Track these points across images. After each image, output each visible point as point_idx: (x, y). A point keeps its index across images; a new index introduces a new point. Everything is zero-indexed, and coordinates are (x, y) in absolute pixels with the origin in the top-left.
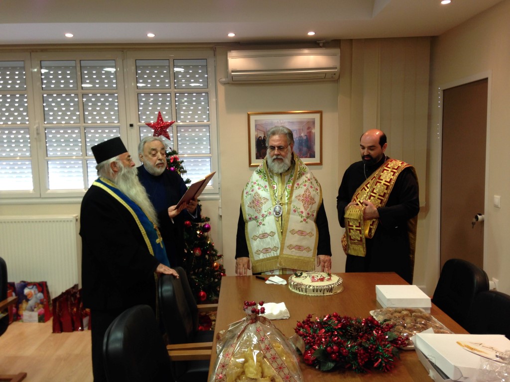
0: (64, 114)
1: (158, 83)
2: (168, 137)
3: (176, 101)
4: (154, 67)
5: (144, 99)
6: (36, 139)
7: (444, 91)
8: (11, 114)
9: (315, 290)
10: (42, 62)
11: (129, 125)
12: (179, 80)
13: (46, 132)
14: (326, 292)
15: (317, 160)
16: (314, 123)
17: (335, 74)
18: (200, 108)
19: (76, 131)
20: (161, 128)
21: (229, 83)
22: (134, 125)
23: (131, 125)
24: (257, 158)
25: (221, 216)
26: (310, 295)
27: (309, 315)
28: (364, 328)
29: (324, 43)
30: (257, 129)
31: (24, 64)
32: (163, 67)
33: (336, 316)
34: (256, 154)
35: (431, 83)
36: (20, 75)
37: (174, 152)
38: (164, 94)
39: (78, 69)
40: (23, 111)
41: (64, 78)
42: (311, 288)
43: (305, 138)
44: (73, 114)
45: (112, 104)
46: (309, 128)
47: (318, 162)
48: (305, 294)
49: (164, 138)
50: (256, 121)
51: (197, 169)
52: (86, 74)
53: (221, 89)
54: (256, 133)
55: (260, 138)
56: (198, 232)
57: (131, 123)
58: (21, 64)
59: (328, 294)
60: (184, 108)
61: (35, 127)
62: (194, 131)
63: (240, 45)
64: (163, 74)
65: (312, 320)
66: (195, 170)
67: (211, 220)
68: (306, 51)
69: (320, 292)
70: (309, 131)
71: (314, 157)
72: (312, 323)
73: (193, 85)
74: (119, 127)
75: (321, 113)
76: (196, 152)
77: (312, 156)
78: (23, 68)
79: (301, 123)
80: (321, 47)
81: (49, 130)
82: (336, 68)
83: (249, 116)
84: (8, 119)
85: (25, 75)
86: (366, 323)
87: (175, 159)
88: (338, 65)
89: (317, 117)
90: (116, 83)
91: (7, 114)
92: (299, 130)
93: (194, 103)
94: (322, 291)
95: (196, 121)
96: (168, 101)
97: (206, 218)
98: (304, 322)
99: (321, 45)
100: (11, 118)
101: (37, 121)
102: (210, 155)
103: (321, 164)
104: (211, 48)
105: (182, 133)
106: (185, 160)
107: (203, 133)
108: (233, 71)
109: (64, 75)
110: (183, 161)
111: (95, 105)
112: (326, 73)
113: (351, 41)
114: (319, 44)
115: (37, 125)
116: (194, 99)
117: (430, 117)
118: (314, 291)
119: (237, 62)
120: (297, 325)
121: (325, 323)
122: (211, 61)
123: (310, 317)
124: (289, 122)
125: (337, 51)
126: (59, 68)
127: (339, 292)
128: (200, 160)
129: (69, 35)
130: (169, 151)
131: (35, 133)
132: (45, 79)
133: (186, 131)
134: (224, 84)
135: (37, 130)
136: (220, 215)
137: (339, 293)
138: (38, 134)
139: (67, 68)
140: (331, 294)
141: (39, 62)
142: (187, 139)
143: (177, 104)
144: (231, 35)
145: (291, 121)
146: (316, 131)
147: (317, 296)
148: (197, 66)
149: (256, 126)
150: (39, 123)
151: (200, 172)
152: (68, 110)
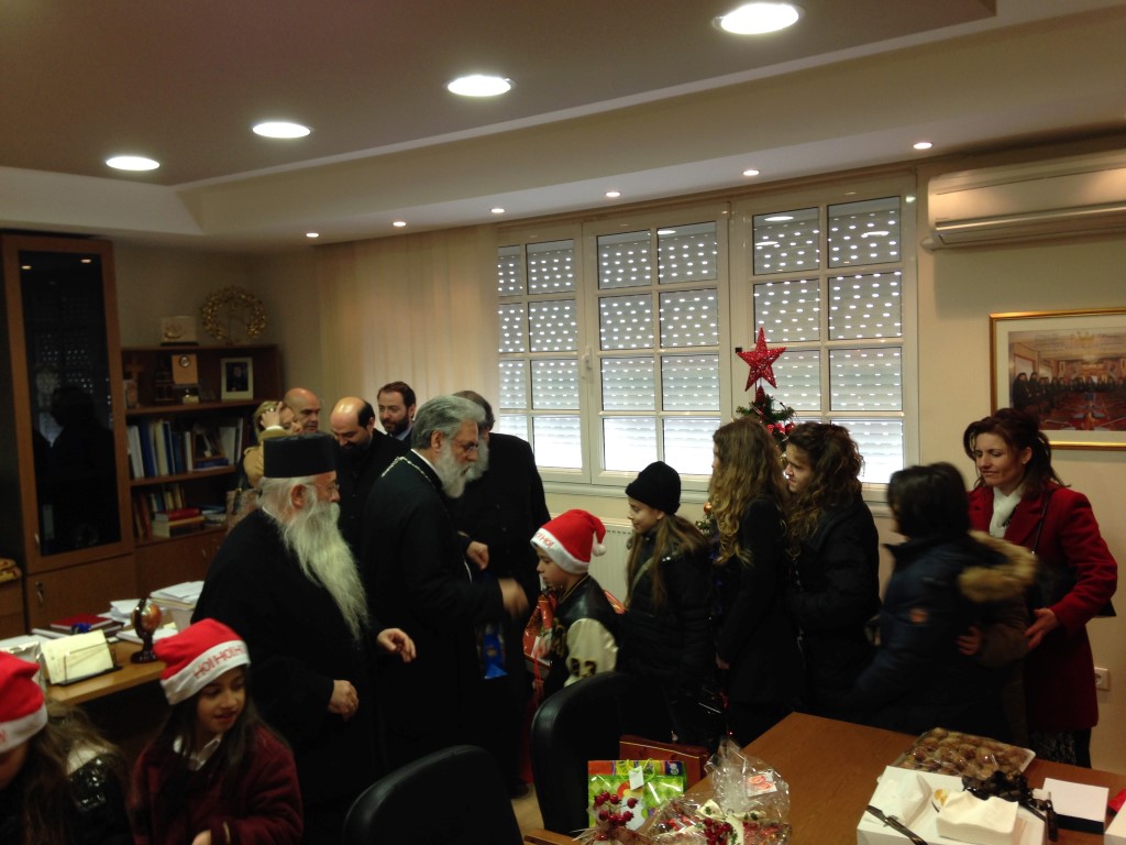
1: (801, 258)
2: (773, 383)
5: (771, 294)
8: (559, 334)
10: (599, 239)
11: (734, 351)
18: (888, 305)
20: (761, 363)
23: (738, 350)
30: (1015, 351)
32: (813, 223)
36: (573, 263)
37: (788, 411)
39: (654, 244)
40: (575, 327)
50: (1011, 334)
51: (878, 443)
53: (928, 263)
54: (1012, 365)
55: (1022, 378)
57: (739, 346)
60: (853, 307)
61: (584, 356)
62: (872, 358)
64: (812, 237)
66: (873, 445)
76: (877, 405)
83: (992, 321)
84: (554, 343)
91: (553, 333)
95: (879, 336)
100: (559, 340)
101: (588, 347)
102: (906, 413)
104: (911, 172)
105: (847, 364)
111: (684, 311)
115: (587, 354)
116: (876, 285)
119: (949, 201)
124: (1104, 336)
126: (629, 245)
128: (884, 424)
129: (613, 194)
132: (608, 267)
134: (933, 250)
135: (587, 362)
142: (858, 375)
144: (923, 146)
148: (867, 214)
149: (1011, 346)
150: (591, 349)
151: (885, 451)
152: (641, 322)
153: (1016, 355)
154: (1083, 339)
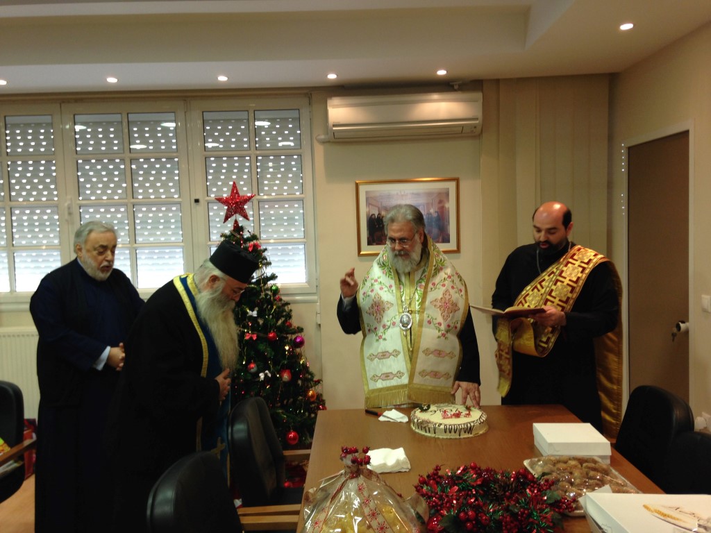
0: (106, 186)
1: (233, 143)
2: (246, 217)
3: (257, 167)
4: (228, 121)
5: (214, 165)
6: (67, 221)
7: (630, 149)
8: (34, 187)
9: (448, 430)
10: (76, 116)
11: (193, 201)
12: (262, 139)
13: (81, 211)
14: (462, 432)
15: (452, 246)
16: (447, 194)
17: (475, 127)
18: (290, 175)
19: (122, 210)
20: (236, 205)
21: (329, 142)
22: (201, 200)
23: (197, 201)
24: (370, 243)
25: (320, 325)
26: (441, 437)
27: (437, 467)
28: (514, 485)
29: (459, 85)
30: (368, 204)
31: (52, 118)
32: (240, 121)
33: (474, 468)
34: (368, 238)
35: (611, 138)
36: (47, 134)
37: (254, 237)
38: (242, 157)
39: (125, 124)
40: (51, 183)
41: (106, 137)
42: (442, 427)
43: (435, 215)
44: (118, 186)
45: (170, 172)
46: (441, 202)
47: (455, 248)
48: (433, 435)
49: (240, 219)
50: (367, 192)
51: (286, 259)
52: (136, 132)
53: (320, 150)
54: (368, 210)
55: (373, 217)
56: (287, 348)
57: (197, 198)
58: (48, 119)
59: (466, 436)
60: (269, 176)
61: (66, 204)
62: (282, 207)
63: (345, 89)
64: (240, 130)
65: (440, 473)
66: (283, 261)
67: (304, 330)
68: (435, 96)
69: (455, 432)
70: (441, 205)
71: (448, 241)
72: (441, 477)
73: (280, 144)
74: (179, 203)
75: (457, 180)
76: (285, 236)
77: (446, 240)
78: (51, 125)
79: (429, 194)
80: (455, 90)
81: (86, 208)
82: (477, 119)
83: (357, 186)
84: (29, 195)
85: (53, 134)
86: (517, 478)
87: (256, 246)
88: (479, 114)
89: (451, 186)
90: (176, 144)
91: (28, 187)
92: (428, 204)
93: (282, 170)
94: (458, 432)
95: (285, 194)
96: (247, 167)
97: (298, 328)
98: (428, 476)
99: (456, 87)
100: (34, 193)
101: (69, 197)
102: (305, 240)
103: (458, 251)
104: (306, 94)
105: (266, 211)
106: (269, 248)
107: (296, 210)
108: (334, 126)
109: (106, 133)
110: (266, 250)
111: (147, 173)
112: (463, 126)
113: (497, 81)
114: (453, 86)
115: (68, 202)
116: (282, 163)
117: (610, 185)
118: (445, 432)
119: (340, 112)
120: (419, 480)
121: (459, 477)
122: (305, 113)
123: (437, 469)
124: (413, 194)
125: (479, 95)
126: (99, 124)
127: (481, 432)
128: (290, 247)
129: (112, 80)
130: (246, 235)
131: (66, 213)
132: (80, 139)
133: (272, 207)
134: (323, 142)
135: (69, 208)
136: (319, 323)
137: (481, 435)
138: (70, 214)
139: (110, 124)
140: (470, 436)
141: (72, 116)
142: (273, 218)
143: (259, 170)
144: (332, 76)
145: (415, 191)
146: (451, 205)
147: (451, 438)
148: (286, 119)
149: (367, 199)
150: (71, 199)
151: (291, 264)
152: (111, 181)
153: (369, 204)
154: (402, 196)
